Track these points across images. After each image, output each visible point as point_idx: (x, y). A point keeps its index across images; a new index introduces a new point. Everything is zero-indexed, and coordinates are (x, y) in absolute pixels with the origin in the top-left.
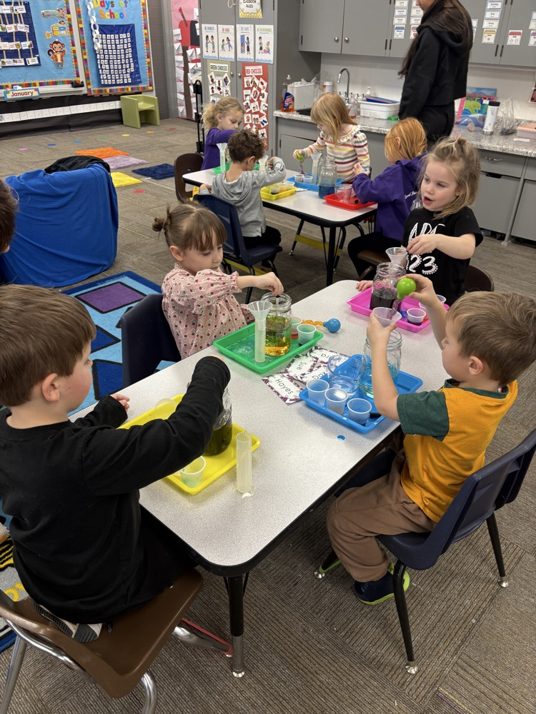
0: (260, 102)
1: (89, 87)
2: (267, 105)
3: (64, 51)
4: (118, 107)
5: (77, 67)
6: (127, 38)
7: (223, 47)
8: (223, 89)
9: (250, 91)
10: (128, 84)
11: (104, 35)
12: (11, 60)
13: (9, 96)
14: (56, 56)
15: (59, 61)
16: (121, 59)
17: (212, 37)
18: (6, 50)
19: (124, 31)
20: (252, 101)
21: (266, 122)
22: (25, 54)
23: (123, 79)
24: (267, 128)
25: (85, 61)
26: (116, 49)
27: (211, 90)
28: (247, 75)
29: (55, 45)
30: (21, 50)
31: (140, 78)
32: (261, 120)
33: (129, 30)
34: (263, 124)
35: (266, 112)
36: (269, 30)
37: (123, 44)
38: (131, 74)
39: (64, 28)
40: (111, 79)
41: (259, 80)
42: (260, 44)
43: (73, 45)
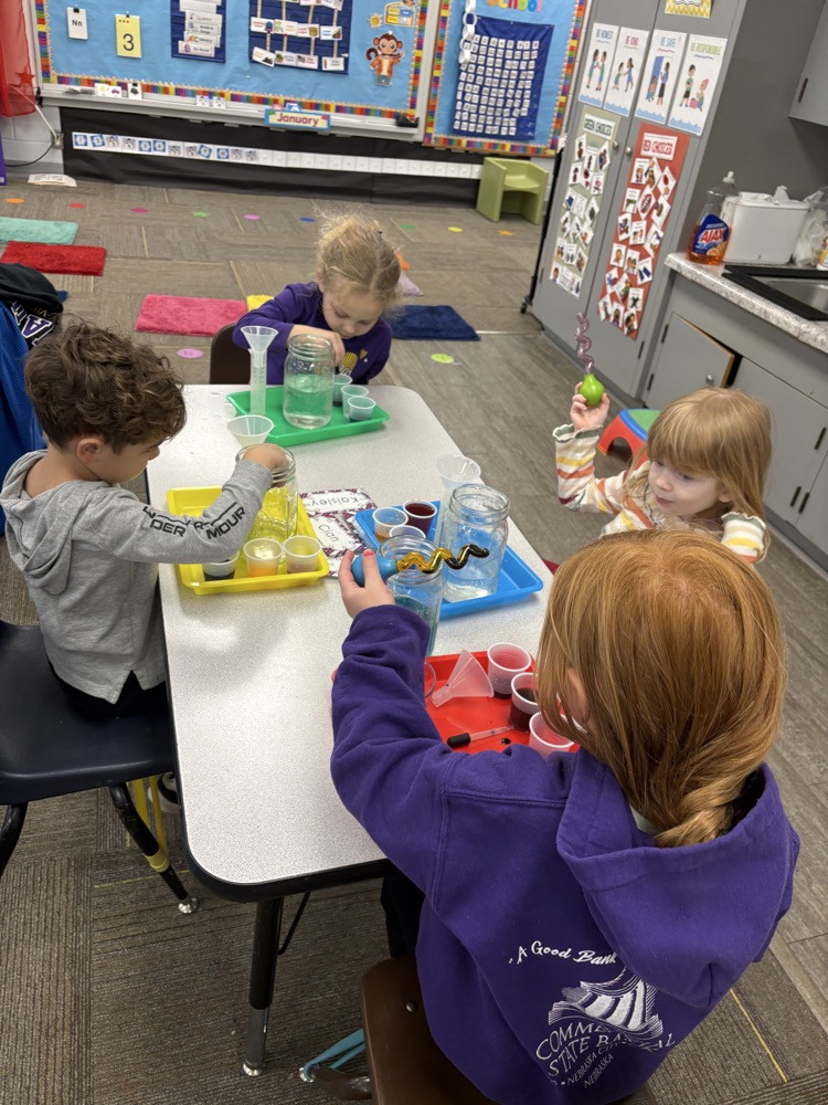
0: (650, 222)
1: (430, 130)
2: (661, 234)
3: (399, 56)
4: (475, 176)
5: (415, 90)
6: (531, 50)
7: (616, 82)
8: (592, 178)
9: (638, 191)
10: (508, 137)
11: (485, 38)
12: (295, 55)
13: (274, 120)
14: (380, 63)
15: (385, 72)
16: (507, 89)
17: (605, 54)
18: (290, 37)
19: (530, 36)
20: (636, 217)
21: (648, 274)
22: (324, 48)
23: (501, 127)
24: (647, 287)
25: (435, 81)
26: (503, 68)
27: (572, 175)
28: (643, 153)
29: (384, 41)
30: (317, 40)
31: (533, 129)
32: (640, 266)
33: (541, 35)
34: (642, 278)
35: (657, 250)
36: (715, 50)
37: (520, 60)
38: (520, 120)
39: (410, 13)
40: (477, 123)
41: (662, 169)
42: (689, 82)
43: (420, 47)
